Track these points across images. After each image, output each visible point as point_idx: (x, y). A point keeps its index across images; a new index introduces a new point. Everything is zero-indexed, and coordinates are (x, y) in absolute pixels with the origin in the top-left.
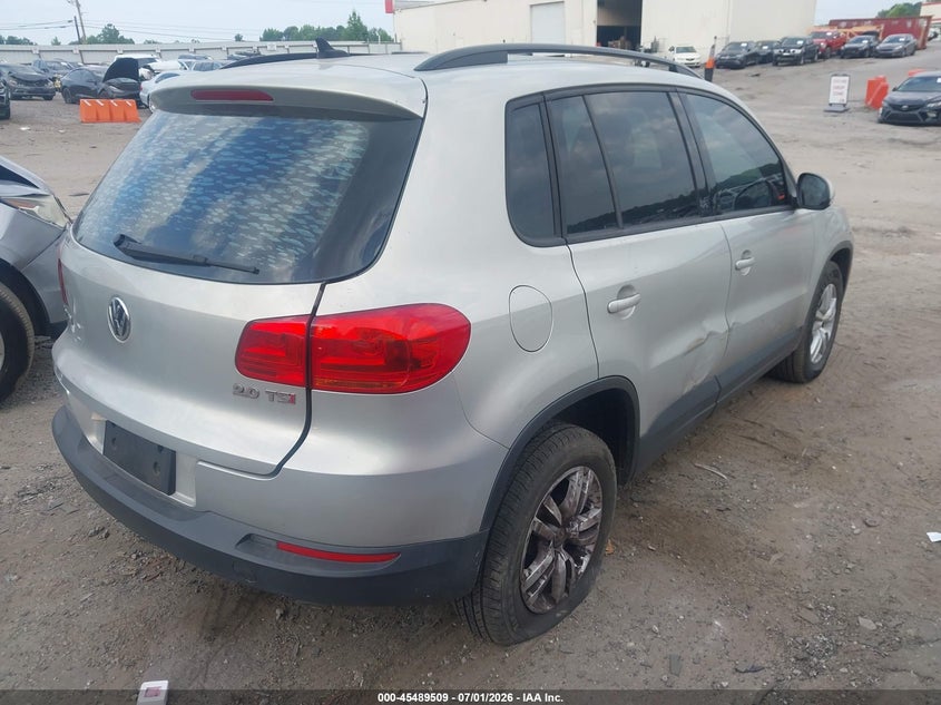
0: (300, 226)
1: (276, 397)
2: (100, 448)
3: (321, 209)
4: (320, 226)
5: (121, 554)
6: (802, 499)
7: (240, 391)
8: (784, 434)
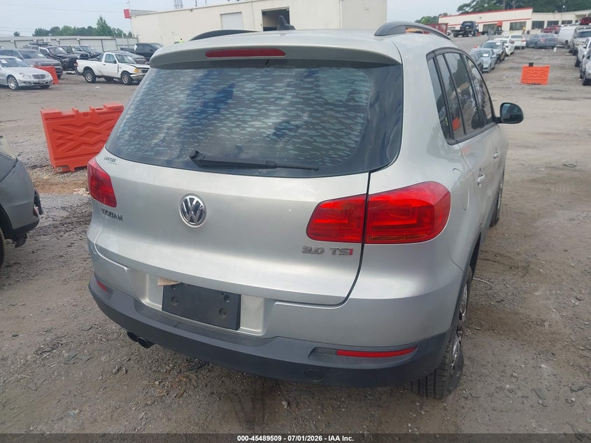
0: (342, 137)
1: (337, 251)
2: (158, 306)
3: (354, 124)
4: (356, 136)
5: (146, 382)
6: (537, 290)
7: (307, 251)
8: (502, 255)
